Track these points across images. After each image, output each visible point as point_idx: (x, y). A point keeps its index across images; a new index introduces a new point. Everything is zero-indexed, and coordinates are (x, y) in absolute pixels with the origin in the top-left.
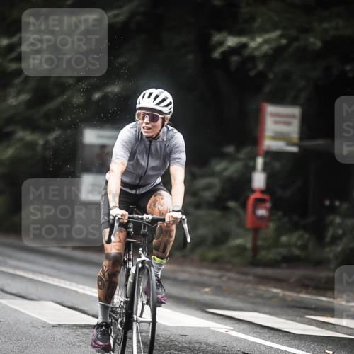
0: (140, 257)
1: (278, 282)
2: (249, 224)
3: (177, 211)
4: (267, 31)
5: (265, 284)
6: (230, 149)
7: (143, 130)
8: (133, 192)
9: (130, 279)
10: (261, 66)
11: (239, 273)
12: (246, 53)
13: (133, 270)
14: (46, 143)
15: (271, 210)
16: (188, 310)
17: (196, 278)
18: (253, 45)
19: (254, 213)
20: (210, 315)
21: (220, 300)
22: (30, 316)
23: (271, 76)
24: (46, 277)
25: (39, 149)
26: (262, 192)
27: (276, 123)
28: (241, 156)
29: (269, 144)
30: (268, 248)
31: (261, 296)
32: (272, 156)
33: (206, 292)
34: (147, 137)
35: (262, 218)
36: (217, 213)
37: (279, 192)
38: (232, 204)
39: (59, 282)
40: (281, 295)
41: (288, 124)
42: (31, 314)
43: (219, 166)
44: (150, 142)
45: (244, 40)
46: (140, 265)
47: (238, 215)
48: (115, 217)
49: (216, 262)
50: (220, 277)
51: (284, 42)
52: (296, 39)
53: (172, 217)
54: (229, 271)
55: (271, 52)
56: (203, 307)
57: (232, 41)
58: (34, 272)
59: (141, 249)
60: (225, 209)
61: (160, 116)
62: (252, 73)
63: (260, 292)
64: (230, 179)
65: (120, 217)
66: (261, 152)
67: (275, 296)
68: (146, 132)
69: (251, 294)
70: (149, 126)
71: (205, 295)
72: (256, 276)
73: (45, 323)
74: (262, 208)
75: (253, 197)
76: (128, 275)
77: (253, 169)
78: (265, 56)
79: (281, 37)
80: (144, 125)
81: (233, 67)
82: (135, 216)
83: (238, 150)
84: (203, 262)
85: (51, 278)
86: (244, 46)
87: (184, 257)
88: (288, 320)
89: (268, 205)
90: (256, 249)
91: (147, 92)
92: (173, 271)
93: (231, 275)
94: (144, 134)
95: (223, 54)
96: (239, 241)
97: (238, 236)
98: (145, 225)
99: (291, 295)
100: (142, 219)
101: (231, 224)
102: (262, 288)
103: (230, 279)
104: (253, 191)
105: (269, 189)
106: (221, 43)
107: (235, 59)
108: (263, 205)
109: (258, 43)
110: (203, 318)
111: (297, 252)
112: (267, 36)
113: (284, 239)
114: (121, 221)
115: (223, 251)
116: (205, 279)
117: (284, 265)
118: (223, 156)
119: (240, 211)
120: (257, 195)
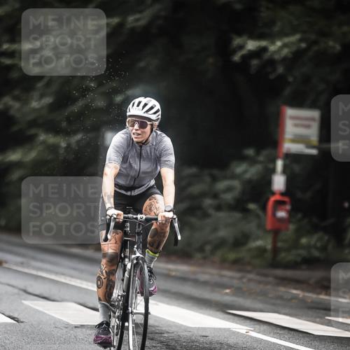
0: (135, 254)
1: (297, 283)
2: (269, 226)
3: (169, 211)
4: (287, 35)
5: (285, 286)
6: (250, 152)
7: (133, 136)
8: (129, 193)
9: (126, 275)
10: (280, 70)
11: (258, 274)
12: (266, 56)
13: (129, 266)
14: (69, 146)
15: (290, 213)
16: (208, 311)
17: (217, 279)
18: (272, 48)
19: (274, 215)
20: (230, 316)
21: (240, 301)
22: (53, 317)
23: (291, 79)
24: (68, 278)
25: (62, 151)
26: (282, 194)
27: (296, 125)
28: (261, 158)
29: (289, 146)
30: (288, 250)
31: (281, 298)
32: (292, 158)
33: (227, 293)
34: (138, 143)
35: (281, 220)
36: (238, 215)
37: (299, 195)
38: (252, 206)
39: (81, 284)
40: (301, 296)
41: (308, 127)
42: (53, 315)
43: (240, 168)
44: (141, 147)
45: (264, 43)
46: (135, 261)
47: (258, 216)
48: (111, 217)
49: (237, 264)
50: (241, 278)
51: (303, 45)
52: (315, 42)
53: (164, 216)
54: (249, 272)
55: (290, 56)
56: (223, 308)
57: (251, 45)
58: (56, 273)
59: (136, 246)
60: (245, 211)
61: (148, 123)
62: (272, 77)
63: (280, 294)
64: (249, 182)
65: (115, 216)
66: (281, 155)
67: (295, 297)
68: (136, 138)
69: (270, 296)
70: (139, 132)
71: (226, 296)
72: (276, 277)
73: (68, 324)
74: (282, 210)
75: (273, 199)
76: (124, 271)
77: (273, 171)
78: (284, 59)
79: (301, 40)
80: (134, 131)
81: (253, 70)
82: (130, 215)
83: (258, 153)
84: (224, 263)
85: (73, 280)
86: (264, 49)
87: (205, 258)
88: (307, 321)
89: (288, 207)
90: (276, 250)
91: (137, 101)
92: (194, 273)
93: (251, 276)
94: (135, 140)
95: (243, 57)
96: (259, 243)
97: (258, 238)
98: (139, 224)
99: (311, 296)
100: (136, 218)
101: (252, 226)
102: (282, 289)
103: (250, 280)
104: (273, 193)
105: (288, 192)
106: (241, 47)
107: (255, 62)
108: (283, 207)
109: (277, 47)
110: (224, 319)
111: (316, 253)
112: (286, 40)
113: (304, 241)
114: (117, 220)
115: (243, 253)
116: (225, 280)
117: (304, 267)
118: (243, 158)
119: (260, 213)
120: (277, 197)
